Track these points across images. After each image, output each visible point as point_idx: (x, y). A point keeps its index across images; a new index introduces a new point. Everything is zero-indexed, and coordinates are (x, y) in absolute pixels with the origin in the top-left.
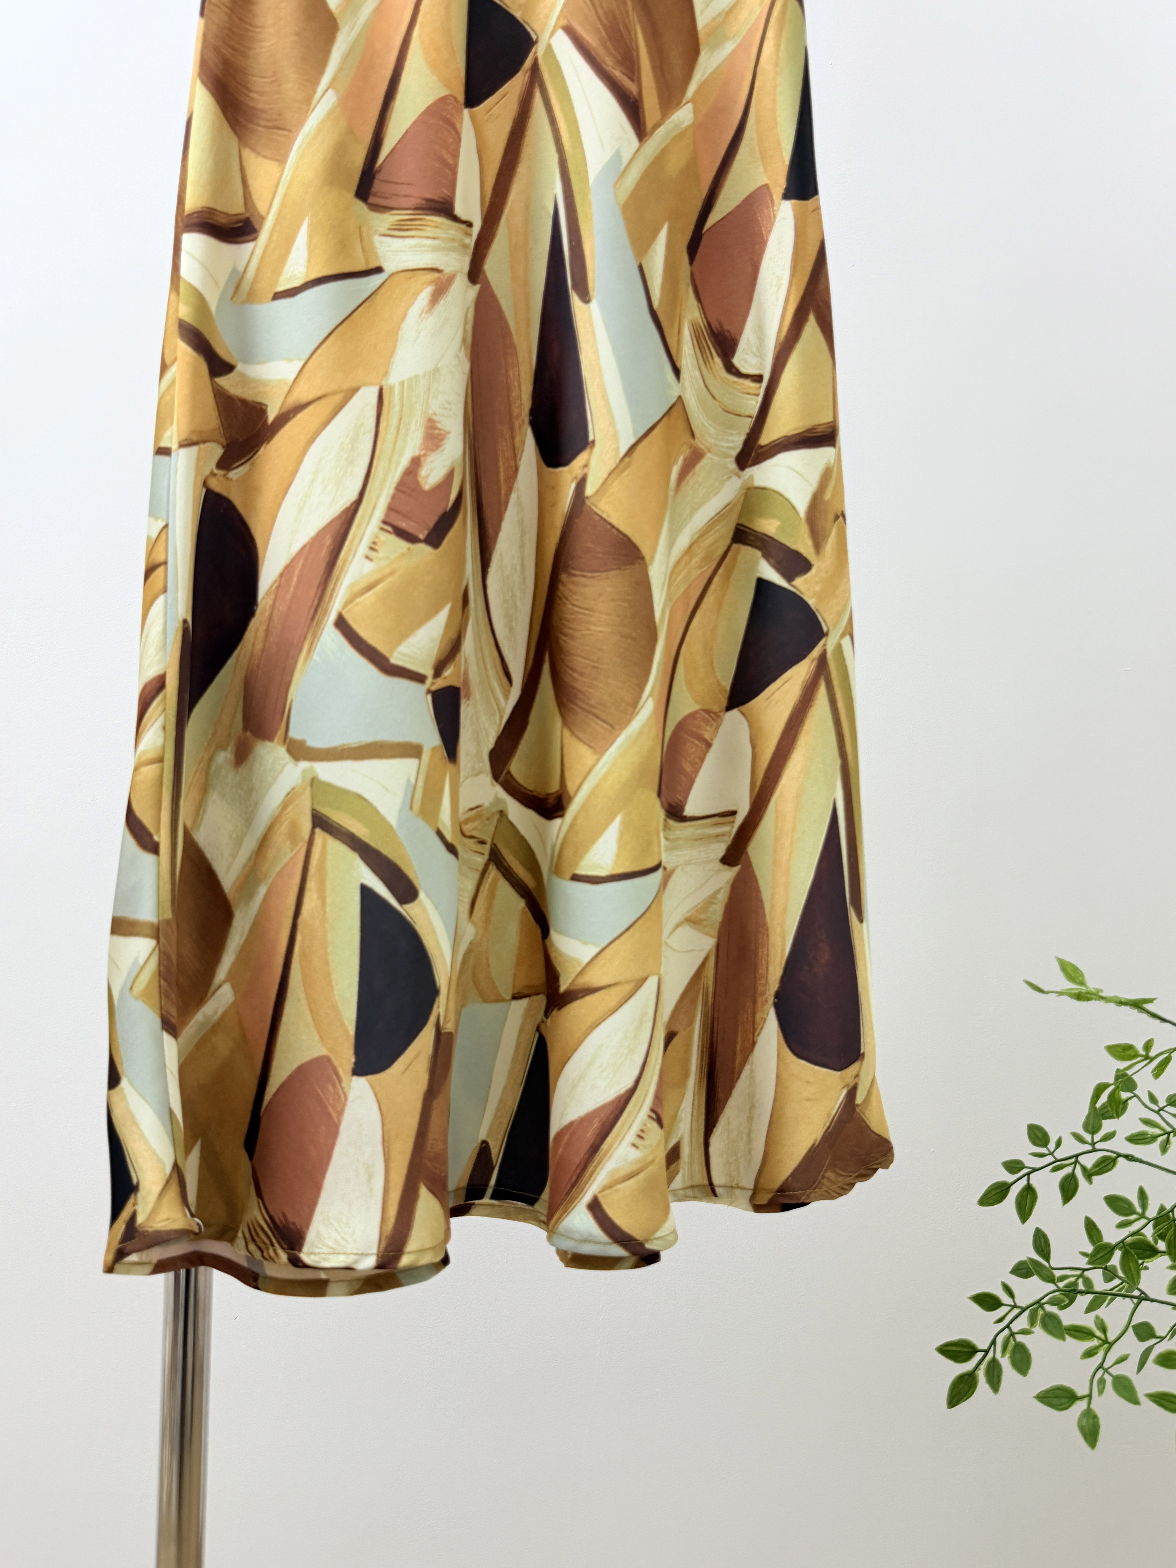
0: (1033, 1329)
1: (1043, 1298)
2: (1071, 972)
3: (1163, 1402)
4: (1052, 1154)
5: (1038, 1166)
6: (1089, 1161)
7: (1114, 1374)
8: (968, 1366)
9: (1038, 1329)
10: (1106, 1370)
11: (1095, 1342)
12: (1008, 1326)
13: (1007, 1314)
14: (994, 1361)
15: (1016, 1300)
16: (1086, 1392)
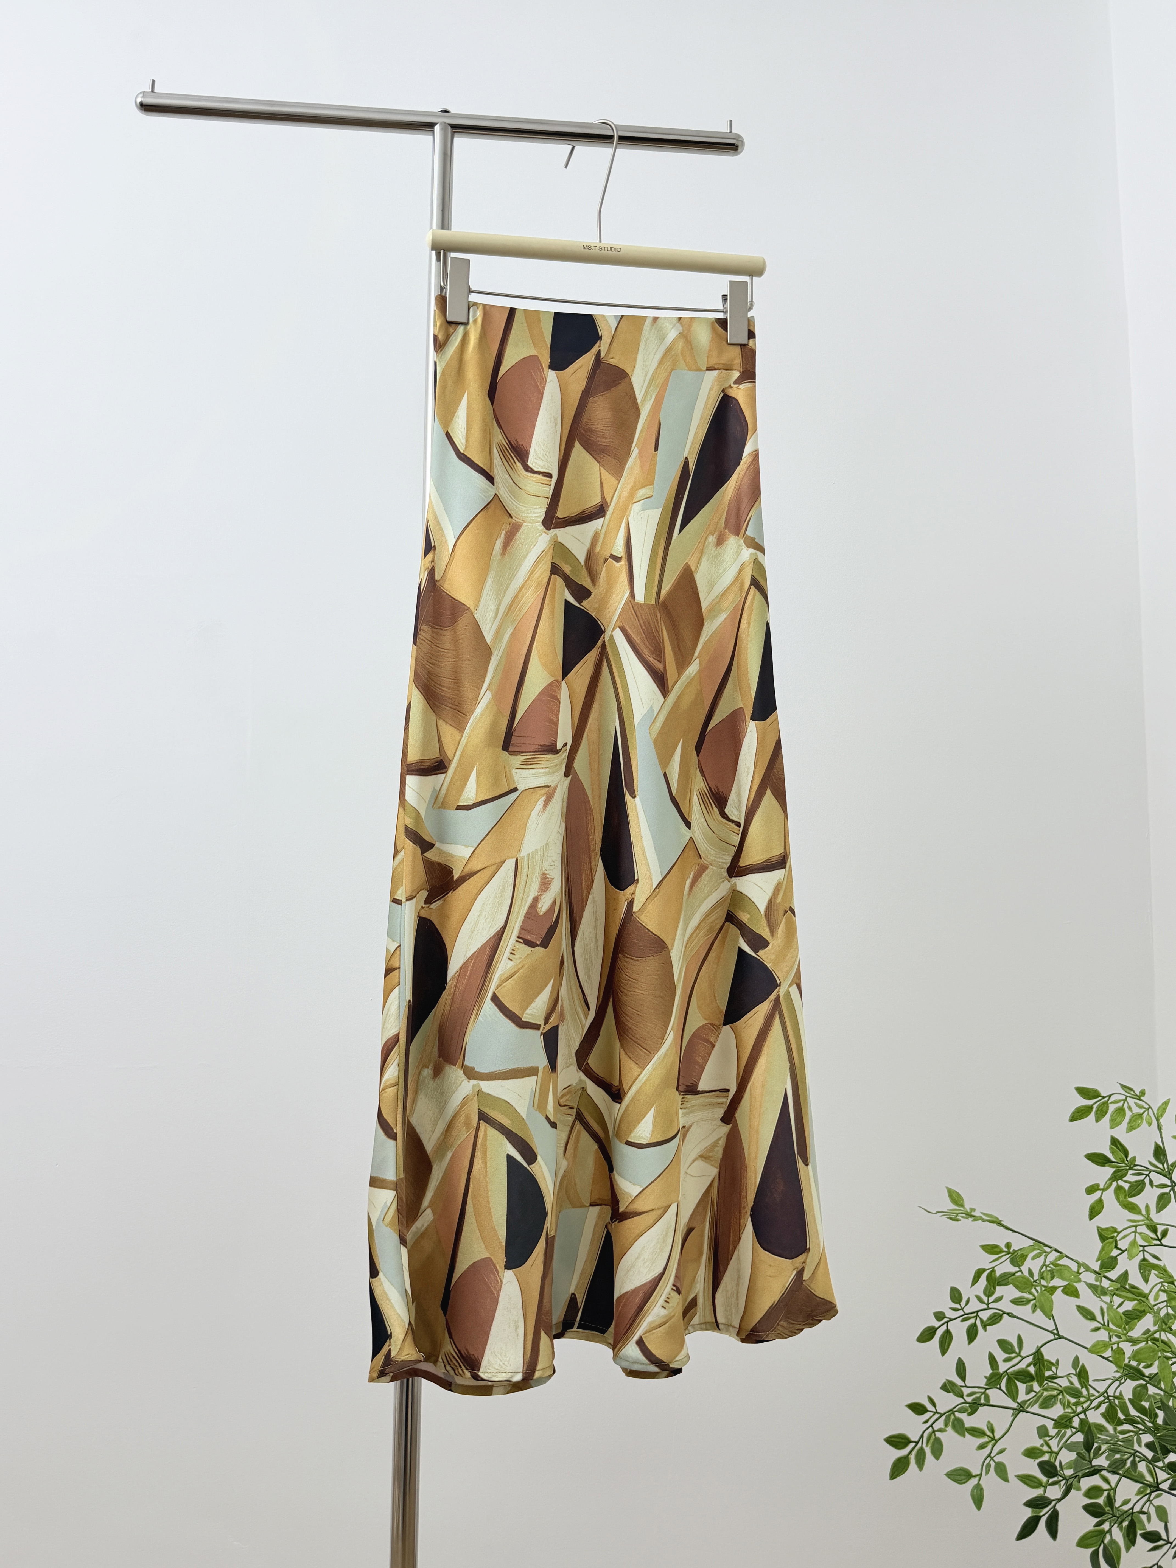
0: (947, 1429)
1: (955, 1407)
2: (955, 1198)
3: (1027, 1481)
4: (962, 1309)
5: (953, 1317)
6: (985, 1315)
7: (997, 1461)
8: (904, 1452)
9: (949, 1429)
10: (992, 1458)
11: (986, 1439)
12: (931, 1426)
13: (931, 1417)
14: (922, 1449)
15: (937, 1408)
16: (979, 1473)
